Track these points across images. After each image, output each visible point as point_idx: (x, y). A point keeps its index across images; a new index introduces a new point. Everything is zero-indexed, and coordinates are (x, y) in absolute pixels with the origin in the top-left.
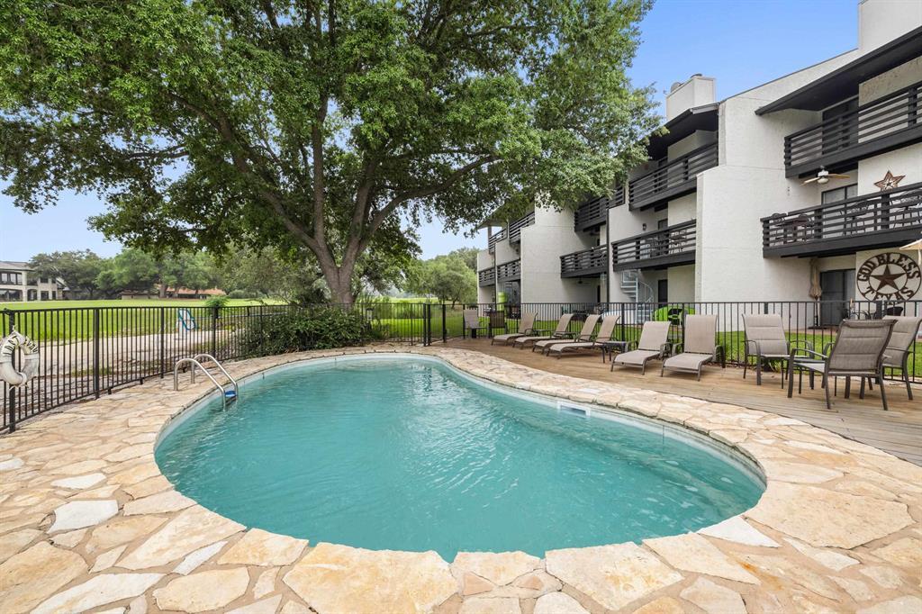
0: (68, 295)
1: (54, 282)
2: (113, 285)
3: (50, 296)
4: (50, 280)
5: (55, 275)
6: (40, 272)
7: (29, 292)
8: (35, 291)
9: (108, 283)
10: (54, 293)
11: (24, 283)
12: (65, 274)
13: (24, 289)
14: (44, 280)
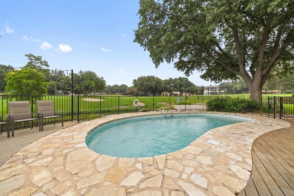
0: (227, 93)
1: (224, 90)
2: (237, 90)
3: (223, 93)
4: (223, 89)
5: (224, 88)
6: (221, 87)
7: (219, 92)
8: (220, 92)
9: (236, 89)
10: (224, 93)
11: (218, 90)
12: (227, 88)
13: (218, 92)
14: (222, 90)
